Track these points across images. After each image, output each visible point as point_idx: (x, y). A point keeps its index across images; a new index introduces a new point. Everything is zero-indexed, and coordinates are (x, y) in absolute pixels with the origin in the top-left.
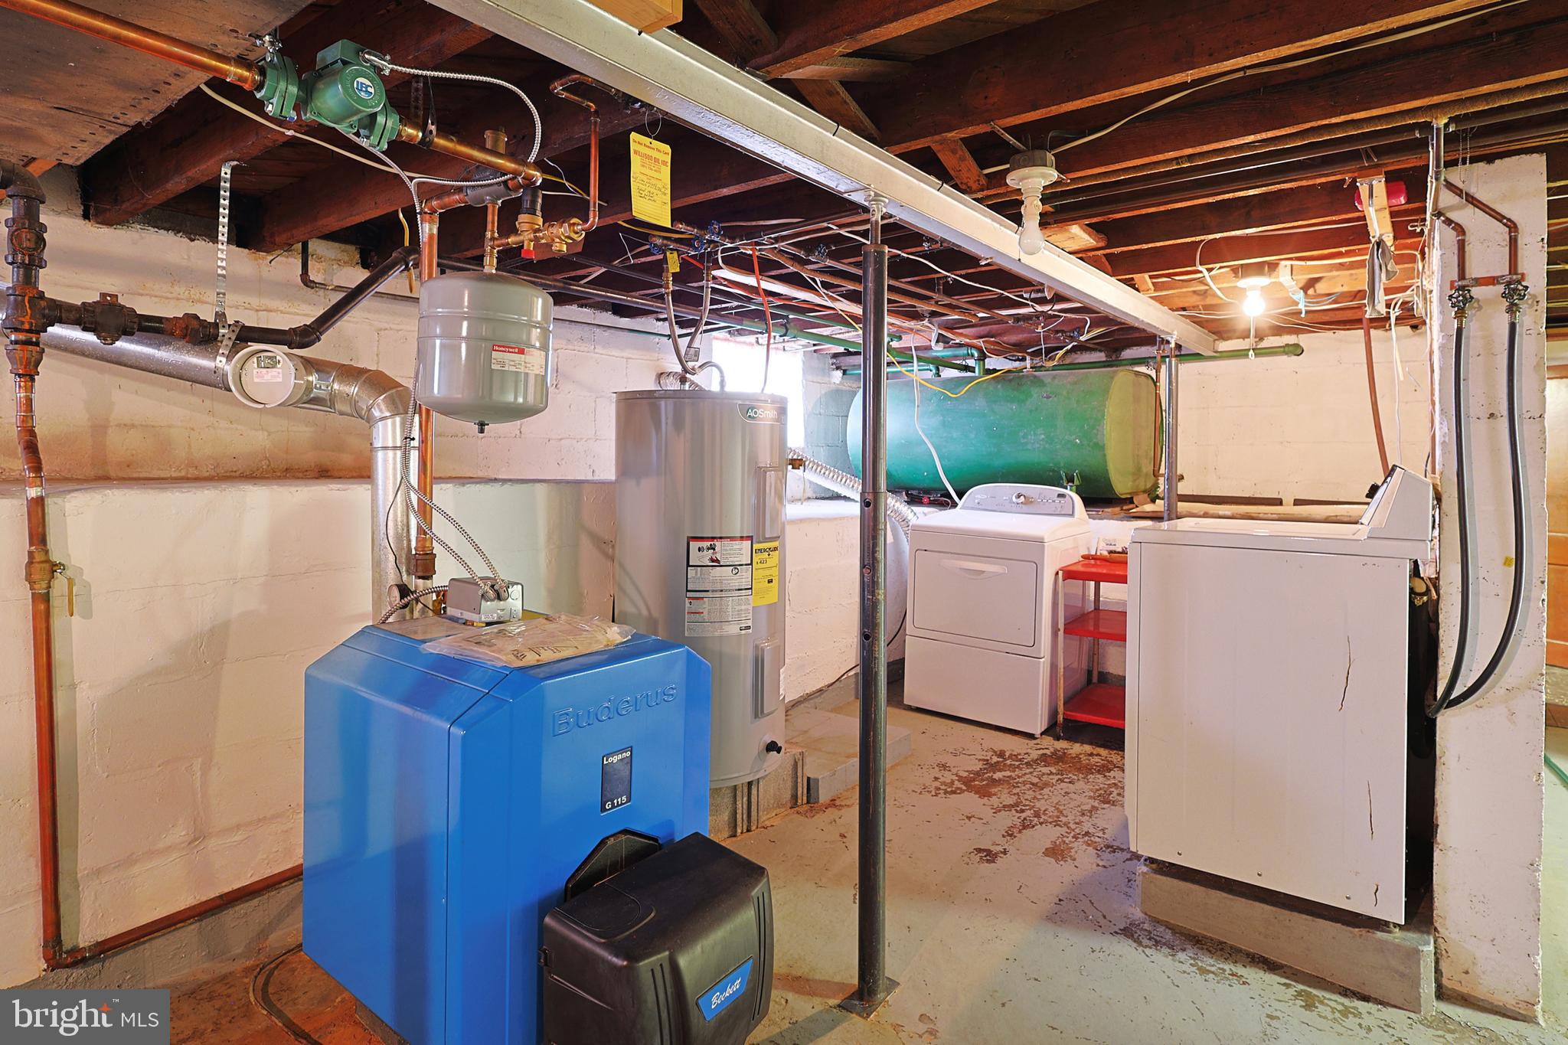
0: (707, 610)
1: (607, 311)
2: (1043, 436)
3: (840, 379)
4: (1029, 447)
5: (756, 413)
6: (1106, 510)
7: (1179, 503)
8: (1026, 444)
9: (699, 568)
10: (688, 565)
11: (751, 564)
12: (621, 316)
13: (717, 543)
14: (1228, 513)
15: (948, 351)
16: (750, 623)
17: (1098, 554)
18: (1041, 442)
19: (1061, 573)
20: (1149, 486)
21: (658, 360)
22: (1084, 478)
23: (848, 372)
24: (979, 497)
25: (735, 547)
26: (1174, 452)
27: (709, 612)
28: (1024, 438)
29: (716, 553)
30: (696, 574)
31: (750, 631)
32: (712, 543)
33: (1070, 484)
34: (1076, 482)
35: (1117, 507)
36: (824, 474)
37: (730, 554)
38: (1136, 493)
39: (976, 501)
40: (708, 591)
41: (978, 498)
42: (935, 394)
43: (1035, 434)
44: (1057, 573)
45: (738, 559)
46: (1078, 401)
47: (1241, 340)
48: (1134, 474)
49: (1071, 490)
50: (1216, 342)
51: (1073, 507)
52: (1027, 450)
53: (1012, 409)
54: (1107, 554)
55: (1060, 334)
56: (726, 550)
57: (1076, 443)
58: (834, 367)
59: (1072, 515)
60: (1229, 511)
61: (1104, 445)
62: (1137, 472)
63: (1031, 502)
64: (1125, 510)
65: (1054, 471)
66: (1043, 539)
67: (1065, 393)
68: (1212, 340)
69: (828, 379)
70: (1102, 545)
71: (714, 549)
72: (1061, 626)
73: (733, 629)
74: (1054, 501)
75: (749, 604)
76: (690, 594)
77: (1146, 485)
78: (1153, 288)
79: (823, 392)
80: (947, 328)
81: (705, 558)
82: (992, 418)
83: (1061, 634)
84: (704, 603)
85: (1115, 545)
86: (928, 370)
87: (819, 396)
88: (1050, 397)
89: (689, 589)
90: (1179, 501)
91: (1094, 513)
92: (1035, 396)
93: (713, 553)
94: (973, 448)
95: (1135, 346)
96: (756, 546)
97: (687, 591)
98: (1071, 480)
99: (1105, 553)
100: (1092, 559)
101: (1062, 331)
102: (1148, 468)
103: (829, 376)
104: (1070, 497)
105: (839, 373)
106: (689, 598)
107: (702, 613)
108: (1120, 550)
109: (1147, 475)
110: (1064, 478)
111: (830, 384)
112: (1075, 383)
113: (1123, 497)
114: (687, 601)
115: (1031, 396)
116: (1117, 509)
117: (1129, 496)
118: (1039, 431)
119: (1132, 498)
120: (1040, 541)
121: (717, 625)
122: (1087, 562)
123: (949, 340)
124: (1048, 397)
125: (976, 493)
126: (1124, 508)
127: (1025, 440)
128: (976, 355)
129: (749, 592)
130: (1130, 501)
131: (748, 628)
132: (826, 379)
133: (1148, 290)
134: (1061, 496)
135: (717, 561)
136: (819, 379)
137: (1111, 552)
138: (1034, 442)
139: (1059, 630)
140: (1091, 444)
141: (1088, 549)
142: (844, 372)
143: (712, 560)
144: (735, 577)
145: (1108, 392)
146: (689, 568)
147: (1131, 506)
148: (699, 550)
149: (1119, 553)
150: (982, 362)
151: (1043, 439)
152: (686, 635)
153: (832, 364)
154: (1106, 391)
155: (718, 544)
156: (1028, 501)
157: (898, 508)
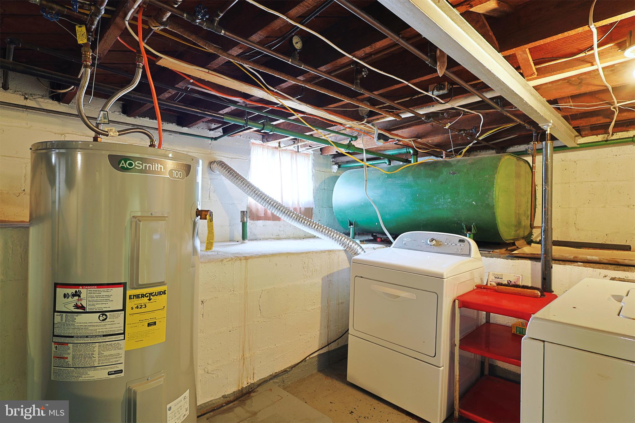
0: (71, 355)
1: (172, 123)
2: (450, 200)
3: (337, 170)
4: (440, 207)
5: (131, 164)
6: (496, 251)
7: (553, 247)
8: (439, 205)
9: (64, 314)
10: (55, 311)
11: (124, 309)
12: (183, 127)
13: (82, 290)
14: (595, 258)
15: (395, 151)
16: (121, 367)
17: (489, 285)
18: (449, 204)
19: (457, 302)
20: (526, 233)
21: (210, 154)
22: (478, 228)
23: (341, 166)
24: (406, 239)
25: (103, 294)
26: (549, 211)
27: (73, 358)
28: (437, 201)
29: (81, 300)
30: (62, 320)
31: (122, 374)
32: (77, 290)
33: (469, 233)
34: (473, 231)
35: (504, 248)
36: (304, 222)
37: (97, 301)
38: (517, 239)
39: (404, 242)
40: (72, 337)
41: (405, 241)
42: (382, 175)
43: (444, 198)
44: (454, 301)
45: (106, 306)
46: (474, 176)
47: (595, 136)
48: (516, 226)
49: (470, 237)
50: (576, 138)
51: (470, 250)
52: (440, 209)
53: (429, 182)
54: (495, 285)
55: (463, 132)
56: (92, 297)
57: (473, 204)
58: (334, 163)
59: (469, 255)
60: (596, 256)
61: (494, 205)
62: (519, 224)
63: (441, 244)
64: (509, 250)
65: (457, 223)
66: (443, 275)
67: (465, 170)
68: (574, 135)
69: (330, 170)
70: (492, 278)
71: (79, 296)
72: (457, 342)
73: (101, 374)
74: (456, 245)
75: (121, 349)
76: (56, 339)
77: (524, 233)
78: (536, 73)
79: (327, 177)
80: (385, 130)
81: (69, 305)
82: (416, 188)
83: (457, 349)
84: (69, 349)
85: (502, 278)
86: (384, 163)
87: (324, 179)
88: (455, 173)
89: (55, 334)
90: (553, 245)
91: (487, 252)
92: (445, 173)
93: (78, 300)
94: (403, 208)
95: (516, 145)
96: (129, 293)
97: (54, 336)
98: (469, 230)
99: (494, 284)
100: (484, 288)
101: (464, 130)
102: (526, 222)
103: (331, 168)
104: (469, 243)
105: (336, 167)
106: (55, 343)
107: (67, 358)
108: (506, 283)
109: (525, 227)
110: (465, 228)
111: (331, 172)
112: (473, 164)
113: (507, 242)
114: (53, 346)
115: (443, 173)
116: (503, 250)
117: (512, 242)
118: (447, 196)
119: (514, 242)
120: (440, 277)
121: (81, 370)
122: (479, 290)
123: (388, 139)
124: (454, 173)
125: (405, 237)
126: (509, 248)
127: (438, 202)
128: (412, 152)
129: (122, 337)
130: (514, 244)
131: (121, 371)
132: (329, 170)
133: (532, 75)
134: (461, 241)
135: (82, 307)
136: (324, 169)
137: (498, 284)
138: (443, 204)
139: (455, 345)
140: (484, 205)
141: (481, 279)
142: (339, 167)
143: (77, 306)
144: (103, 323)
145: (497, 168)
146: (56, 314)
147: (513, 247)
148: (65, 296)
149: (505, 285)
150: (415, 156)
151: (450, 202)
152: (52, 379)
153: (333, 162)
154: (495, 168)
155: (84, 292)
156: (439, 244)
157: (351, 246)
